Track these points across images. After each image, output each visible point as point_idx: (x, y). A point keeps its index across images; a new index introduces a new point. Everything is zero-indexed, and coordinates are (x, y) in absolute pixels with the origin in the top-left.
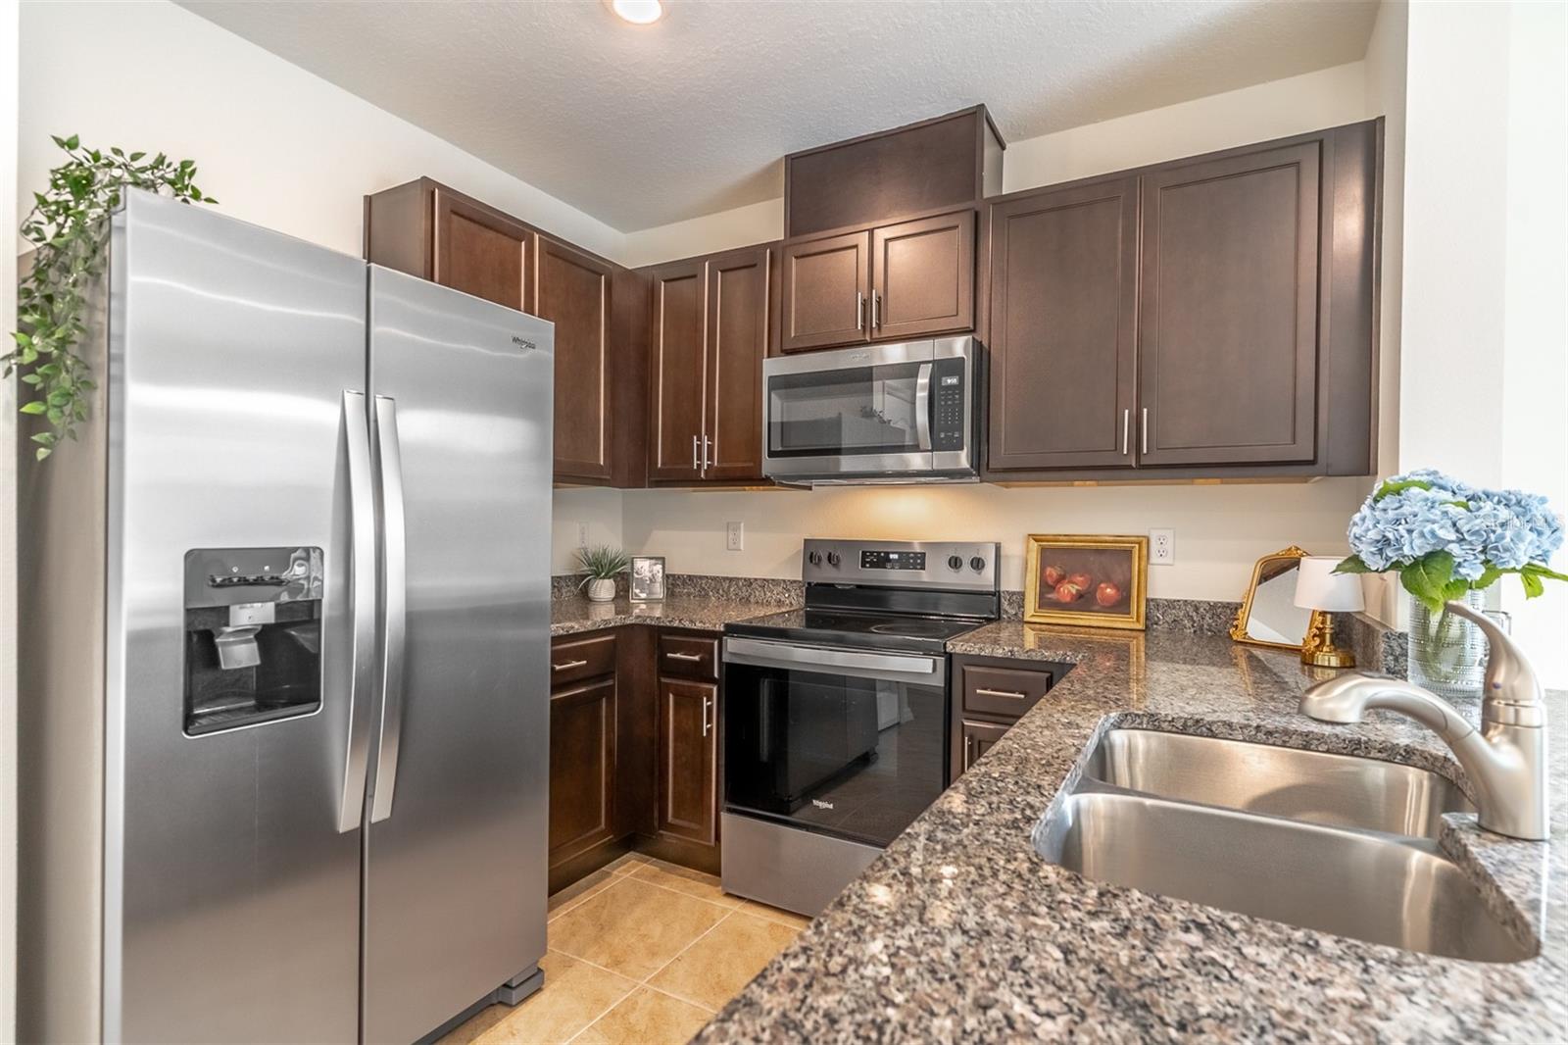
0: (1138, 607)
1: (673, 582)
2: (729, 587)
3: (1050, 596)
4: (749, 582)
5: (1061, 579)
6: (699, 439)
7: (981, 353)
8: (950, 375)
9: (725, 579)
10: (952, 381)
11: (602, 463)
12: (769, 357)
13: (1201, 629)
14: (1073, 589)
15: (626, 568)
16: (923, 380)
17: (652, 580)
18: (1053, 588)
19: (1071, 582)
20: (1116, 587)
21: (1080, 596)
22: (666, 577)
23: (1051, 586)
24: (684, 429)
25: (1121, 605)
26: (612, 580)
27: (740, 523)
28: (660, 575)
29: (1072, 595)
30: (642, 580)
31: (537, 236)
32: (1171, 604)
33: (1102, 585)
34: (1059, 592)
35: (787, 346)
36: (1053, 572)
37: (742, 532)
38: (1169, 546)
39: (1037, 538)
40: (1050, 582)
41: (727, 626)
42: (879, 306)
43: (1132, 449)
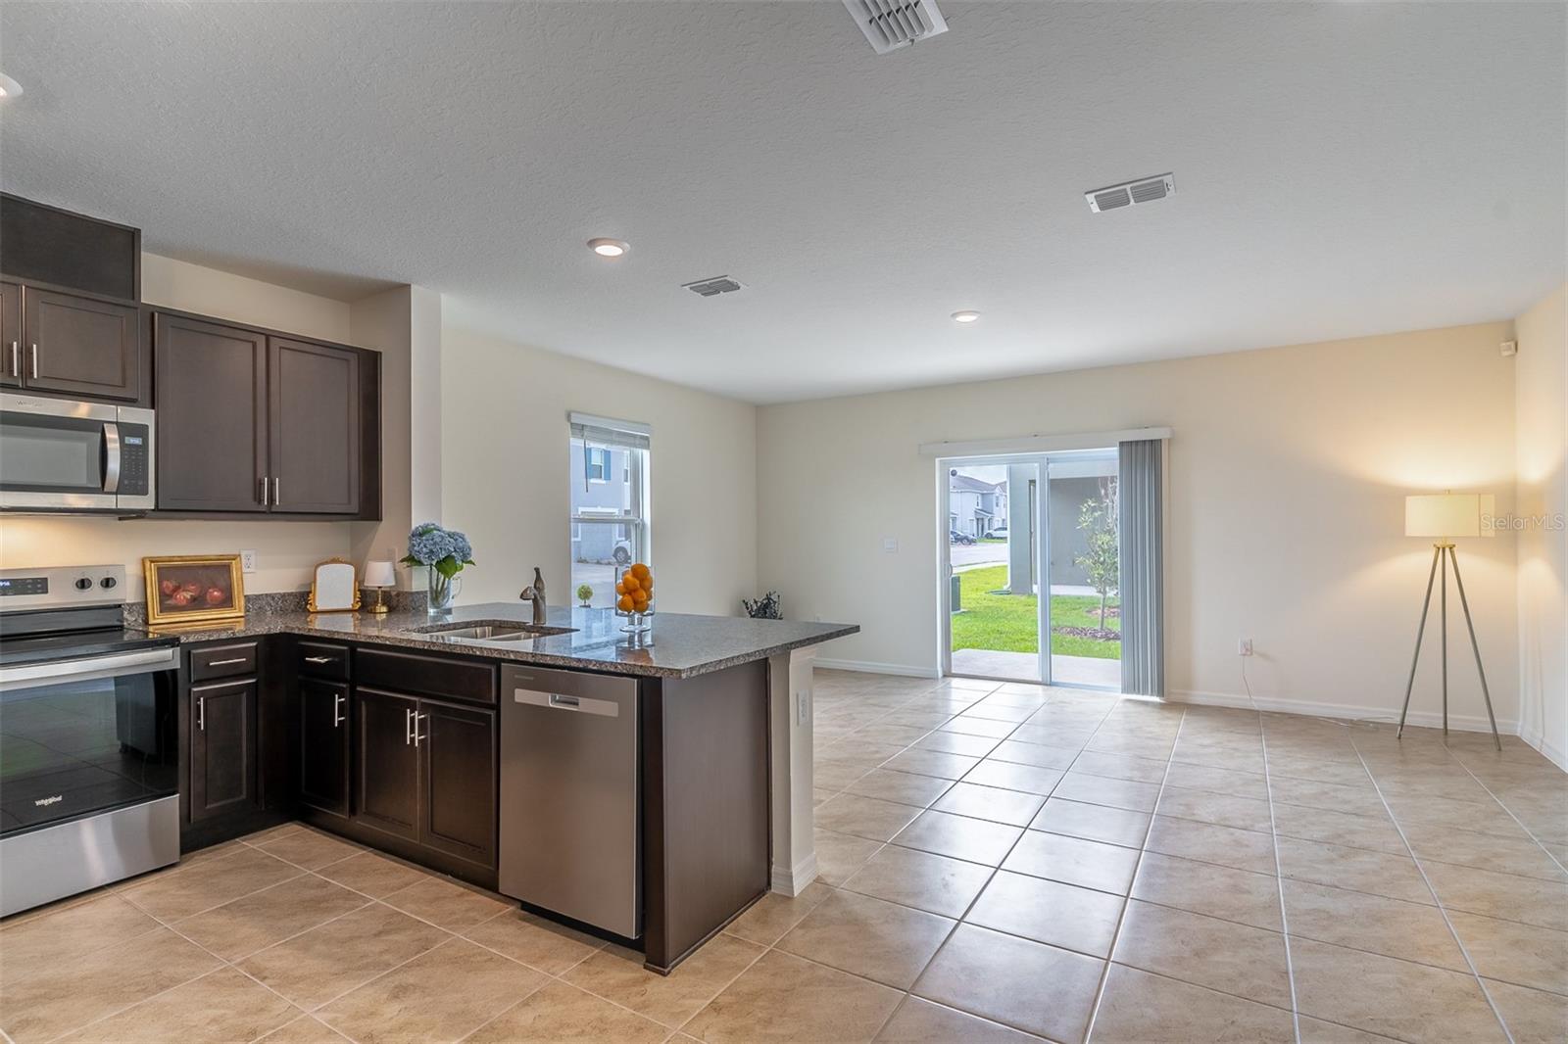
0: (240, 602)
3: (169, 602)
5: (176, 589)
7: (157, 423)
8: (139, 437)
10: (137, 441)
13: (276, 611)
14: (188, 595)
16: (107, 431)
18: (170, 596)
19: (185, 590)
20: (221, 590)
21: (194, 599)
23: (167, 595)
25: (227, 601)
29: (187, 599)
32: (258, 597)
33: (211, 590)
34: (176, 599)
36: (169, 585)
38: (253, 558)
39: (152, 560)
40: (168, 592)
42: (37, 357)
43: (272, 500)
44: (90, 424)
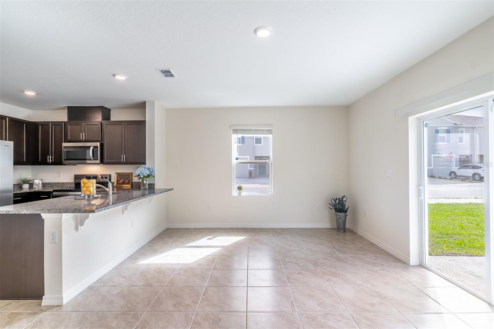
0: (131, 183)
1: (44, 185)
2: (58, 185)
4: (63, 183)
5: (120, 180)
6: (49, 156)
7: (102, 145)
8: (96, 148)
9: (57, 183)
10: (96, 149)
11: (25, 161)
12: (64, 142)
14: (122, 181)
15: (32, 182)
16: (91, 148)
17: (39, 184)
19: (122, 180)
20: (128, 181)
21: (123, 182)
22: (43, 184)
23: (118, 181)
24: (46, 153)
25: (128, 183)
26: (28, 184)
27: (61, 172)
28: (41, 183)
30: (36, 184)
31: (7, 118)
32: (136, 182)
33: (126, 180)
34: (120, 182)
35: (68, 141)
36: (119, 179)
37: (61, 173)
39: (117, 173)
41: (53, 190)
42: (85, 136)
43: (123, 160)
44: (89, 147)
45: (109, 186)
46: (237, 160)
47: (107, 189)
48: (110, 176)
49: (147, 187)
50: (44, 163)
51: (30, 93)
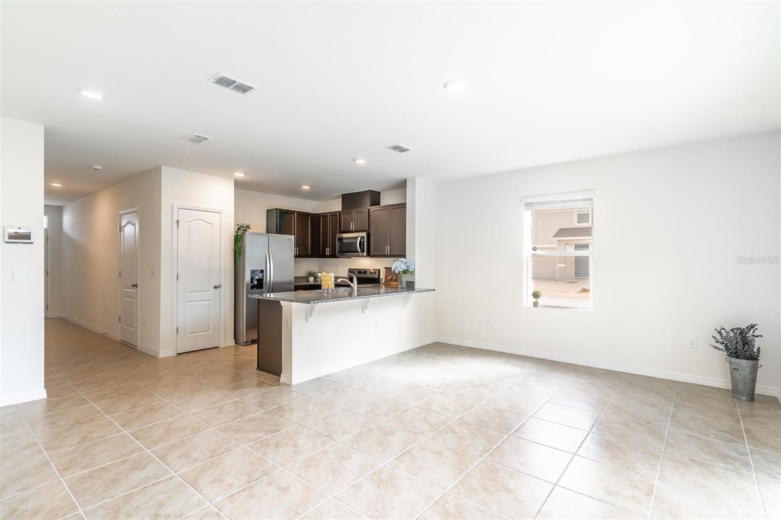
3: (386, 279)
5: (388, 276)
6: (328, 248)
7: (369, 235)
10: (363, 240)
11: (310, 253)
12: (339, 233)
15: (316, 275)
16: (359, 238)
24: (325, 246)
25: (396, 280)
29: (390, 278)
30: (319, 277)
31: (295, 213)
33: (394, 276)
35: (342, 231)
36: (387, 274)
37: (339, 267)
39: (385, 268)
42: (355, 225)
43: (388, 252)
44: (357, 237)
45: (354, 281)
46: (534, 250)
47: (352, 284)
48: (379, 271)
49: (405, 286)
50: (324, 256)
51: (306, 188)
